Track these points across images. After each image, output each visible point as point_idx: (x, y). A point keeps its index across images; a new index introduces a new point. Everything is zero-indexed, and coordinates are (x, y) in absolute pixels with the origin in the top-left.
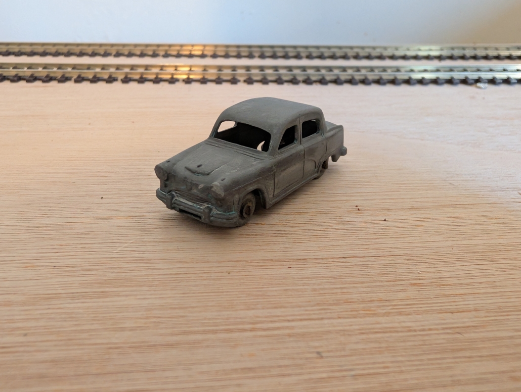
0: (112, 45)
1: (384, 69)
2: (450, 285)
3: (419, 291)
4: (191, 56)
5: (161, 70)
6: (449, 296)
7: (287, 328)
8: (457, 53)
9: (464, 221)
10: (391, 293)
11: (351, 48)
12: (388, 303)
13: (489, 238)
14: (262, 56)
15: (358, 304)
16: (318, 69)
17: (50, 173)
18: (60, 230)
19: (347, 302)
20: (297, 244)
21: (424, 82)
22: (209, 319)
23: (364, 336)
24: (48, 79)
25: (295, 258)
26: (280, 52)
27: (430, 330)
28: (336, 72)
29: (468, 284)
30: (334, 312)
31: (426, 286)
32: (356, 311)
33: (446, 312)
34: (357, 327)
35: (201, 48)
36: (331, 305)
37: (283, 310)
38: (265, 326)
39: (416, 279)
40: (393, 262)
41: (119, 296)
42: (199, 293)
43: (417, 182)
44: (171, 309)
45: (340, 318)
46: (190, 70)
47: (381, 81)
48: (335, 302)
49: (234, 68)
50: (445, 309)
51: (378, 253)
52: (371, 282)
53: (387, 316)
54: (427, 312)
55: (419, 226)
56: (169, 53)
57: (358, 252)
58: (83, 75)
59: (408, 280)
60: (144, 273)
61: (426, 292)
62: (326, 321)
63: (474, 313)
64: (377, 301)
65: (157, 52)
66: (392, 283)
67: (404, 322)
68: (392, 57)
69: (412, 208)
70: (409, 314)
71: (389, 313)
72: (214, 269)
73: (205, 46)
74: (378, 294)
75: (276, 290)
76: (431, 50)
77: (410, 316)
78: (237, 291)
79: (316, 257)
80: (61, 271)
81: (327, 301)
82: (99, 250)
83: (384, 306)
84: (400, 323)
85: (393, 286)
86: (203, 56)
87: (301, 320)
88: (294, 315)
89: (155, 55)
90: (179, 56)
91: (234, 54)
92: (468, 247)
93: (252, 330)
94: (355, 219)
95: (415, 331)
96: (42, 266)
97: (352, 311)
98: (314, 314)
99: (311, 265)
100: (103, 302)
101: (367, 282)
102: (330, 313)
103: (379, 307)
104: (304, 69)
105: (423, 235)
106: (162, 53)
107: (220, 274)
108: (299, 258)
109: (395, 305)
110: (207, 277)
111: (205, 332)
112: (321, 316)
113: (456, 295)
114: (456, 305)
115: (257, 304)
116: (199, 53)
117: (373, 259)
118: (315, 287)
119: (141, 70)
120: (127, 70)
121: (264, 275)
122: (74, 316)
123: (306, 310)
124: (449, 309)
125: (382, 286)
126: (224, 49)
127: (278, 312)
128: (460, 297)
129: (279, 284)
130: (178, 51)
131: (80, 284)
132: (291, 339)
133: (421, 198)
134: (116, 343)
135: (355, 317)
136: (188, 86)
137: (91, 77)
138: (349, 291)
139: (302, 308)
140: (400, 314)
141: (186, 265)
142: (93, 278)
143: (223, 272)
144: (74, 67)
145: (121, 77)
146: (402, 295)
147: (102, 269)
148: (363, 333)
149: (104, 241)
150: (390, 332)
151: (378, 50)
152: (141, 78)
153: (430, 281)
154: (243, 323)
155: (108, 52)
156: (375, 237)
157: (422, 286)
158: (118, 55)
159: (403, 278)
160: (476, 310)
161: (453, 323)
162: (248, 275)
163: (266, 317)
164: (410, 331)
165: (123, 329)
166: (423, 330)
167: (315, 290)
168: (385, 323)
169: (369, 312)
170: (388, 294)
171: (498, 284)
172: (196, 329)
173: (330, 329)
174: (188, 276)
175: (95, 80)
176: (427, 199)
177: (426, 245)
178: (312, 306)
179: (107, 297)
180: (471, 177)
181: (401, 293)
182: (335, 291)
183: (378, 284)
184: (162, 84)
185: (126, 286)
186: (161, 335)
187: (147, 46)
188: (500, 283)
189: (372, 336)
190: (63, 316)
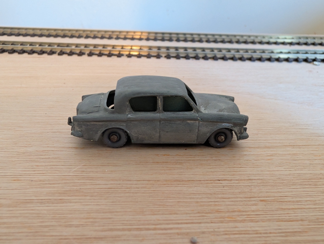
0: (84, 31)
1: (255, 51)
2: (286, 202)
3: (265, 205)
4: (133, 39)
5: (113, 48)
6: (285, 209)
7: (177, 228)
8: (302, 41)
9: (298, 157)
10: (247, 206)
11: (235, 36)
12: (244, 213)
13: (314, 169)
14: (178, 40)
15: (225, 213)
16: (212, 50)
17: (36, 116)
18: (38, 155)
19: (218, 211)
21: (280, 60)
22: (127, 221)
23: (227, 236)
24: (42, 52)
25: (187, 179)
26: (189, 37)
27: (270, 233)
28: (224, 52)
29: (298, 202)
30: (209, 219)
31: (270, 202)
32: (224, 218)
33: (282, 221)
34: (223, 230)
35: (140, 34)
36: (207, 213)
37: (175, 216)
38: (163, 226)
39: (264, 197)
40: (250, 184)
41: (71, 202)
42: (122, 202)
43: (270, 129)
44: (103, 212)
45: (212, 223)
46: (131, 49)
47: (252, 59)
48: (210, 211)
49: (159, 48)
50: (282, 219)
51: (241, 178)
52: (235, 198)
53: (243, 222)
54: (269, 220)
55: (269, 160)
56: (119, 36)
57: (228, 176)
58: (63, 51)
59: (259, 197)
60: (88, 187)
61: (270, 206)
62: (202, 225)
63: (300, 222)
64: (237, 211)
65: (111, 36)
66: (248, 199)
67: (254, 227)
68: (261, 43)
69: (266, 147)
70: (257, 222)
71: (245, 220)
72: (133, 185)
73: (142, 32)
74: (238, 207)
75: (172, 202)
76: (286, 38)
77: (258, 223)
78: (147, 202)
79: (200, 179)
80: (36, 184)
81: (205, 211)
82: (62, 170)
83: (242, 215)
84: (251, 227)
85: (249, 201)
86: (140, 39)
87: (187, 223)
88: (182, 220)
89: (110, 38)
90: (125, 38)
91: (160, 38)
92: (300, 175)
93: (155, 229)
95: (261, 233)
96: (24, 180)
97: (220, 218)
98: (196, 219)
99: (196, 185)
100: (60, 206)
101: (232, 198)
102: (206, 219)
103: (238, 216)
104: (203, 49)
105: (270, 166)
106: (115, 37)
107: (137, 189)
108: (189, 179)
109: (249, 215)
110: (129, 191)
111: (123, 230)
112: (199, 221)
113: (289, 209)
114: (289, 216)
115: (159, 211)
116: (138, 37)
117: (237, 181)
118: (199, 200)
119: (100, 48)
120: (92, 48)
121: (166, 191)
122: (41, 215)
123: (191, 217)
124: (284, 219)
125: (242, 201)
126: (154, 35)
127: (172, 217)
128: (292, 211)
129: (175, 198)
130: (125, 35)
131: (47, 193)
132: (179, 237)
133: (272, 140)
134: (66, 236)
135: (222, 222)
136: (129, 59)
137: (68, 52)
138: (219, 203)
139: (188, 215)
140: (252, 221)
141: (116, 182)
142: (56, 189)
143: (139, 188)
144: (59, 45)
145: (87, 52)
146: (254, 208)
147: (62, 183)
148: (226, 234)
149: (65, 164)
150: (244, 234)
151: (252, 38)
152: (100, 53)
153: (273, 198)
154: (148, 224)
155: (81, 35)
156: (240, 166)
157: (268, 202)
158: (87, 37)
159: (256, 195)
160: (302, 220)
161: (285, 229)
162: (155, 191)
163: (164, 220)
164: (257, 234)
165: (71, 226)
166: (266, 233)
167: (197, 202)
168: (242, 227)
169: (231, 219)
170: (245, 206)
171: (317, 202)
172: (118, 227)
173: (205, 230)
174: (117, 190)
175: (71, 54)
176: (275, 141)
177: (272, 173)
178: (195, 214)
179: (63, 203)
180: (305, 126)
181: (253, 206)
182: (211, 203)
183: (239, 199)
184: (113, 57)
185: (76, 196)
186: (96, 231)
187: (106, 32)
188: (319, 201)
189: (232, 236)
190: (34, 215)
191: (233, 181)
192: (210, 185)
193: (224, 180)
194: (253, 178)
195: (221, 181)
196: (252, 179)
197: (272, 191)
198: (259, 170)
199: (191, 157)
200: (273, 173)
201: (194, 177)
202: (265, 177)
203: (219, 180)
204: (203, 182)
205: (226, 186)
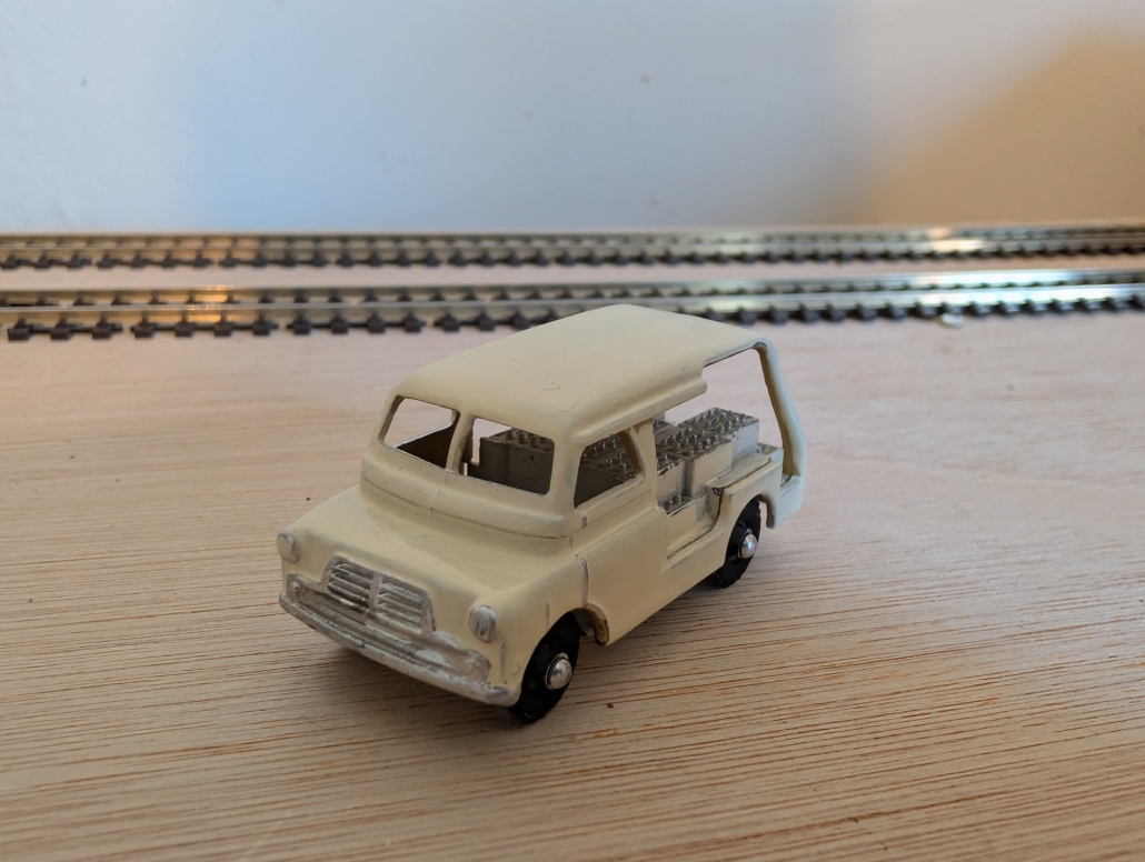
20: (720, 788)
40: (972, 819)
49: (404, 293)
51: (927, 795)
55: (986, 702)
56: (234, 256)
57: (877, 797)
69: (948, 650)
79: (782, 825)
89: (201, 262)
92: (1123, 752)
94: (830, 696)
105: (1006, 728)
106: (218, 257)
117: (921, 814)
133: (955, 618)
136: (302, 340)
156: (900, 745)
158: (108, 262)
191: (907, 816)
192: (831, 846)
193: (873, 815)
194: (970, 788)
195: (862, 823)
196: (969, 796)
197: (1066, 835)
198: (975, 752)
199: (704, 726)
200: (1030, 756)
201: (755, 818)
202: (1010, 781)
203: (855, 820)
204: (798, 836)
205: (892, 840)
